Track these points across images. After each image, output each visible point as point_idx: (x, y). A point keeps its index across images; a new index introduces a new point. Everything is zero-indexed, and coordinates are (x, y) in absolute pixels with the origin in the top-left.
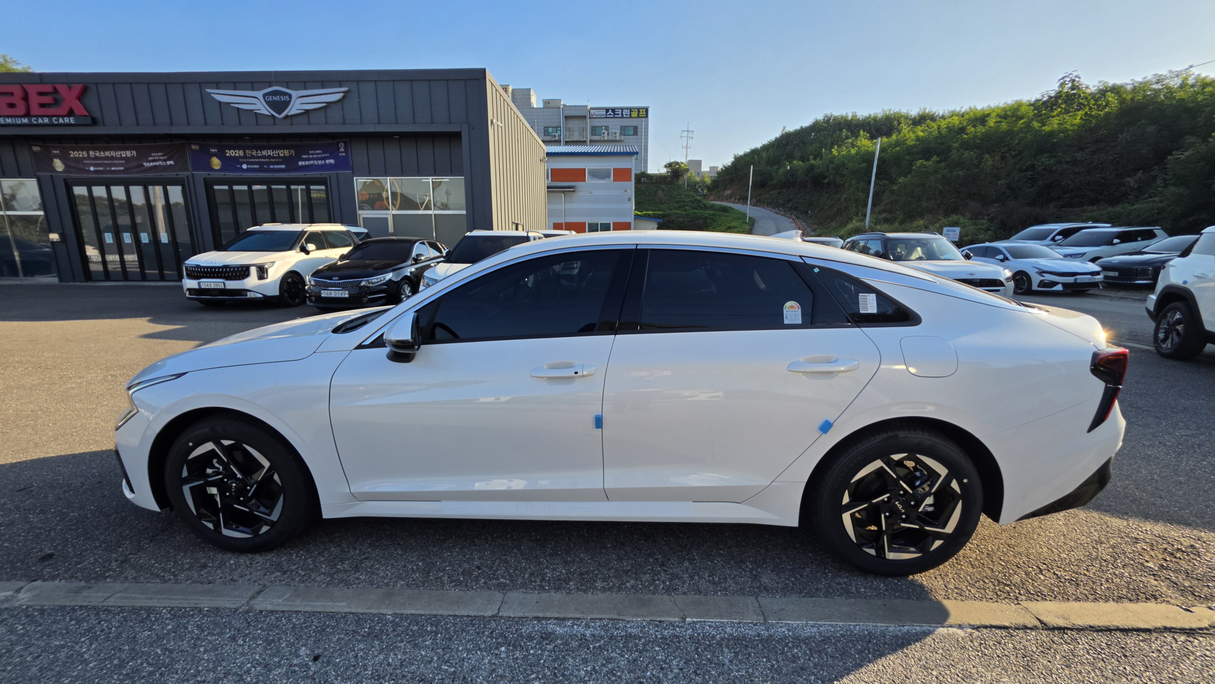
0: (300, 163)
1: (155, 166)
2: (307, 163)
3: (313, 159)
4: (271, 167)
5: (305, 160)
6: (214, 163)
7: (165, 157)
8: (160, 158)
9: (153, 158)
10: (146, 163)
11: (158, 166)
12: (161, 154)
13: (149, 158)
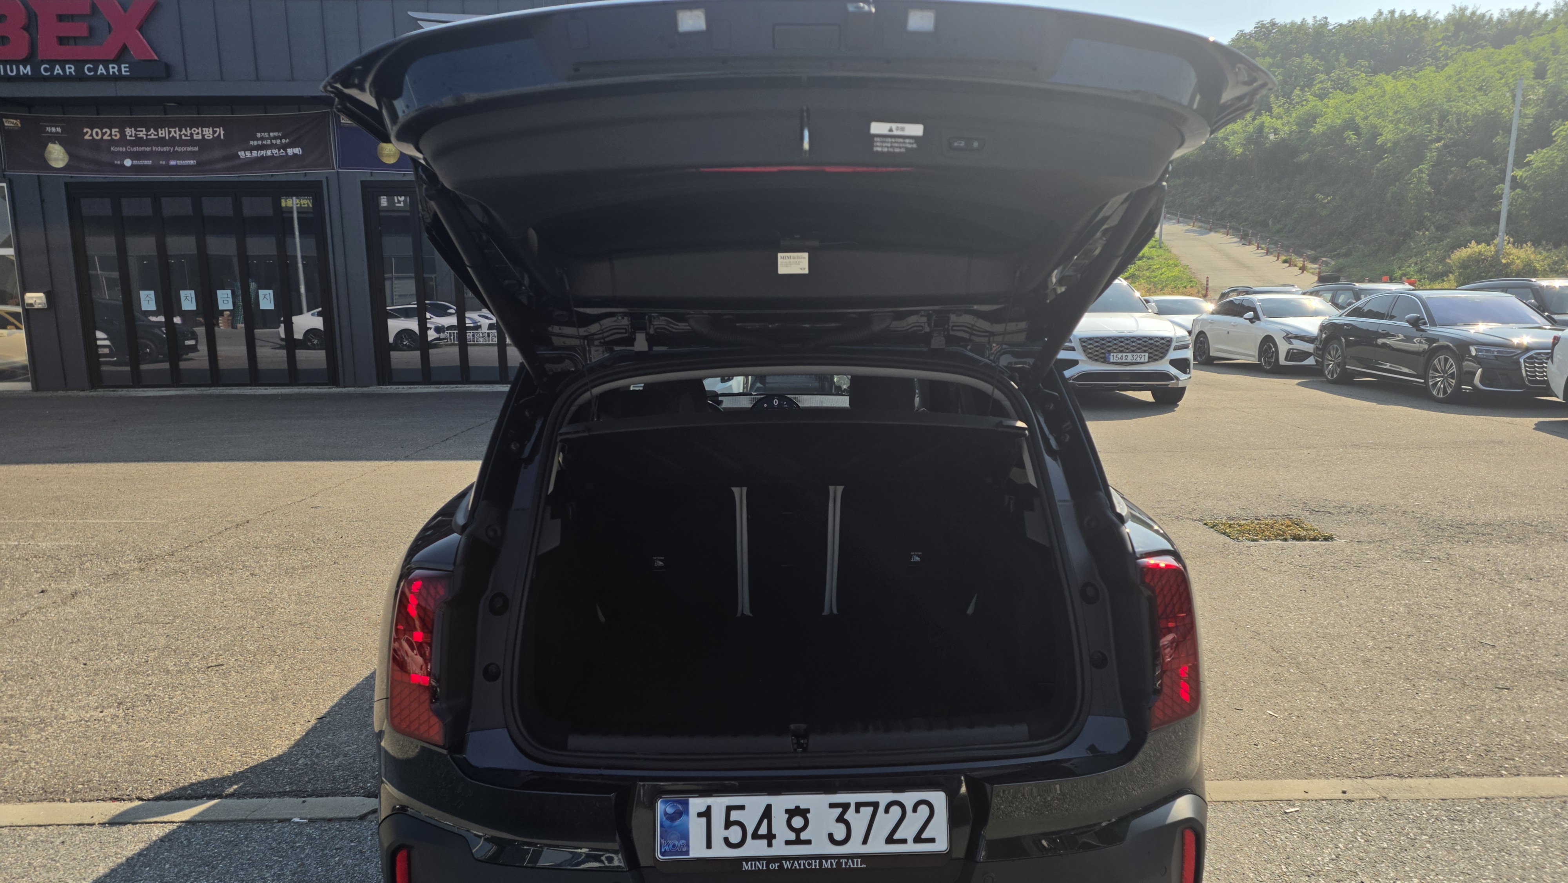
1: (262, 159)
6: (386, 152)
7: (283, 141)
8: (274, 142)
9: (260, 143)
10: (243, 152)
11: (267, 157)
12: (276, 134)
13: (252, 143)
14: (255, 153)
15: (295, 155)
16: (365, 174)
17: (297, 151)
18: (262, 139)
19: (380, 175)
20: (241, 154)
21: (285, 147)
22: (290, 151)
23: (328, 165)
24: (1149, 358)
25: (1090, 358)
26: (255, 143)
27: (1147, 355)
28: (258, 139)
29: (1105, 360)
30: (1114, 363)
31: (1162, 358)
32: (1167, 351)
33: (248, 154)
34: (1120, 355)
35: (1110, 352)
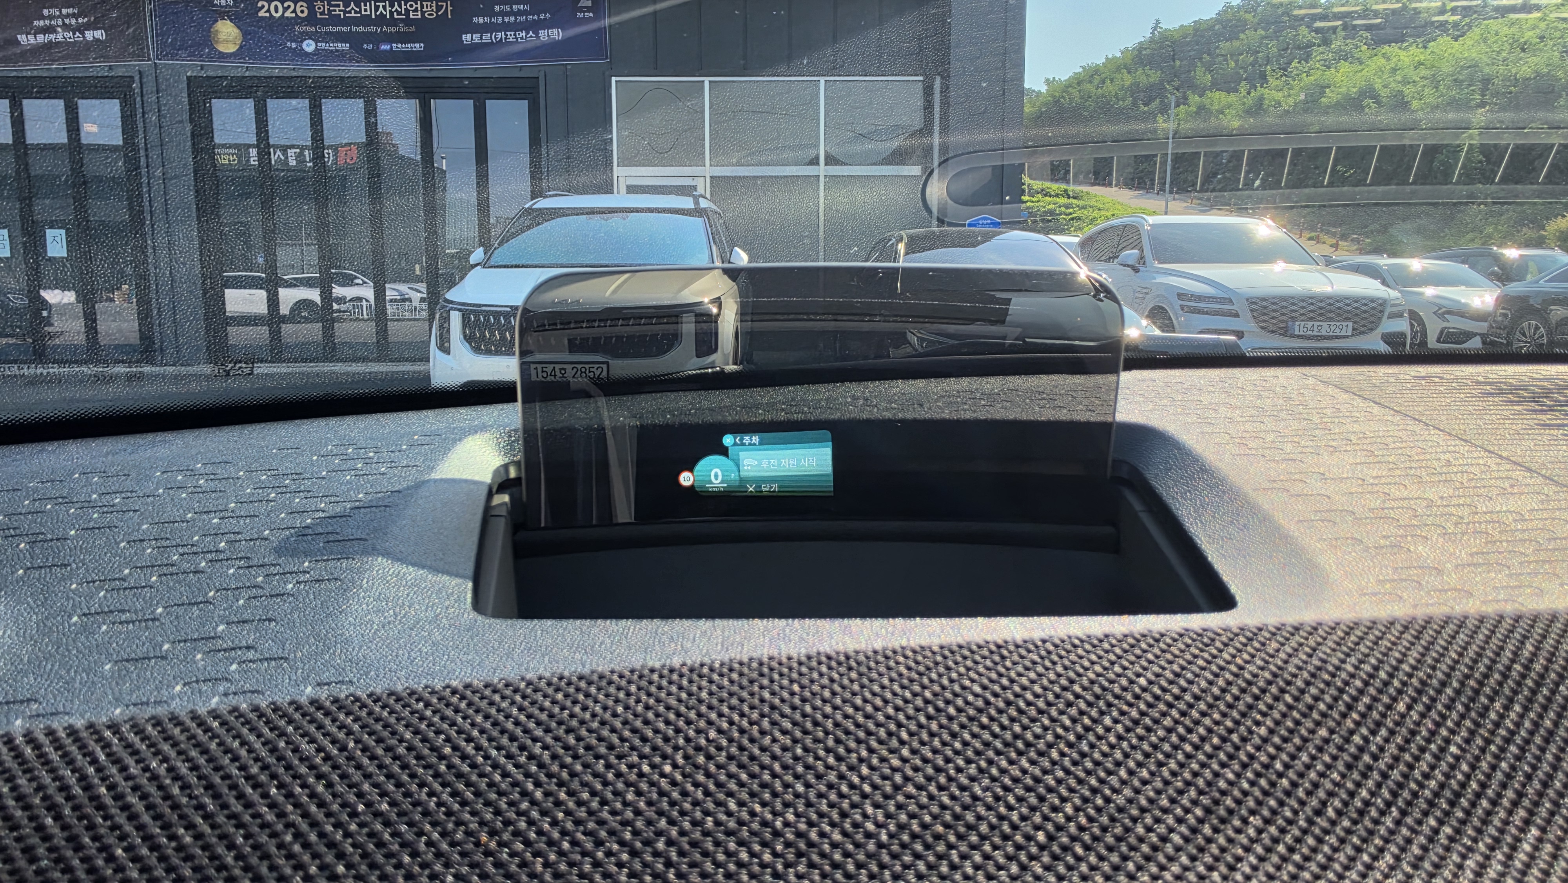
0: (466, 38)
1: (50, 45)
2: (486, 37)
3: (505, 27)
4: (385, 47)
5: (481, 29)
6: (222, 36)
7: (80, 20)
8: (67, 21)
9: (47, 22)
10: (24, 36)
11: (58, 43)
12: (70, 11)
13: (36, 23)
14: (41, 38)
15: (97, 40)
16: (191, 67)
17: (99, 34)
18: (51, 17)
19: (213, 69)
20: (22, 38)
21: (81, 29)
22: (89, 35)
23: (141, 55)
24: (1354, 329)
25: (1262, 328)
26: (41, 23)
27: (1350, 324)
28: (43, 18)
29: (1286, 332)
30: (1298, 336)
31: (1371, 330)
32: (1380, 319)
33: (31, 37)
34: (1310, 323)
35: (1294, 319)
